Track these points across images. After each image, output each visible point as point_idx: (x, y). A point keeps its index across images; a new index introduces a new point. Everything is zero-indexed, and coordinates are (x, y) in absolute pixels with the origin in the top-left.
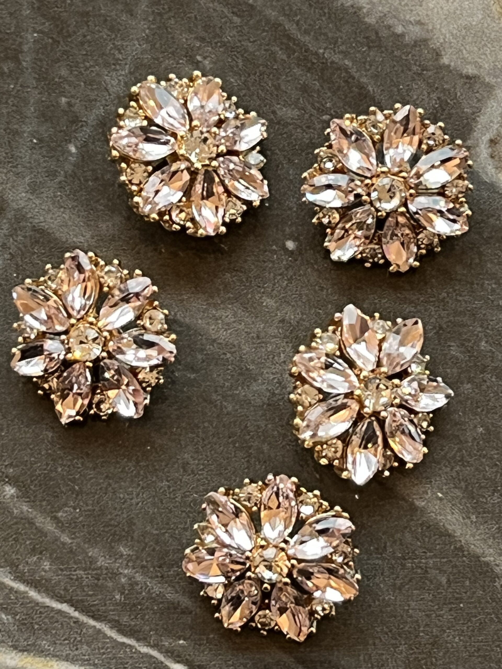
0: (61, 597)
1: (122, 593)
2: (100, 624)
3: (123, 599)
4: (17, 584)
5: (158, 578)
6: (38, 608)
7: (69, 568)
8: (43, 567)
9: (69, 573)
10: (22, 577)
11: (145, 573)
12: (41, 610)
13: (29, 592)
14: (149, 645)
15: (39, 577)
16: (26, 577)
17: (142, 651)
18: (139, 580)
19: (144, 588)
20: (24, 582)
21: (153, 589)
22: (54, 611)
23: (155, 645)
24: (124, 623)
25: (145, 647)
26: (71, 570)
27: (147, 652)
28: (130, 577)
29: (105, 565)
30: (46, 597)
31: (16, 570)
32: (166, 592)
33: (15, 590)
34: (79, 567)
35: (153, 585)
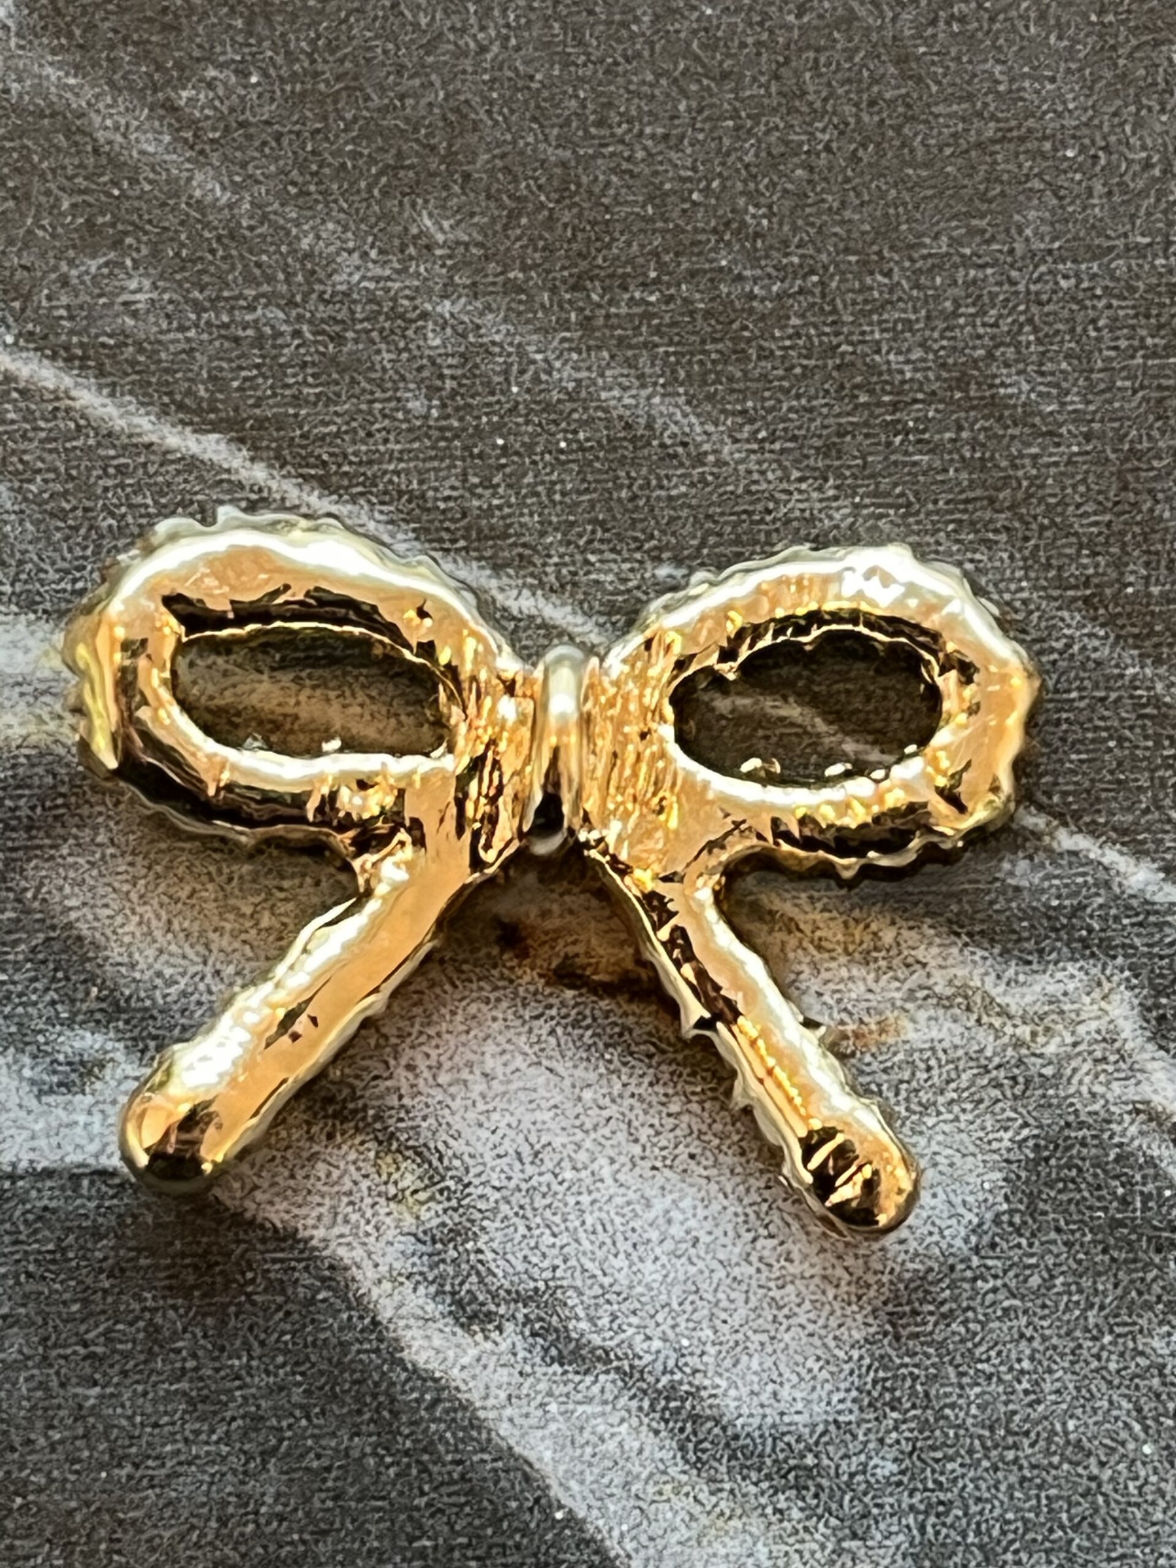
0: (199, 411)
1: (433, 391)
2: (349, 507)
3: (435, 413)
4: (27, 361)
5: (568, 330)
6: (112, 452)
7: (227, 299)
8: (125, 297)
9: (225, 319)
10: (45, 337)
11: (519, 314)
12: (122, 461)
13: (73, 393)
14: (541, 584)
15: (110, 336)
16: (64, 337)
17: (514, 606)
18: (497, 338)
19: (515, 368)
20: (54, 357)
21: (549, 373)
22: (173, 462)
23: (562, 586)
24: (442, 505)
25: (526, 592)
26: (233, 308)
27: (534, 612)
28: (460, 329)
29: (364, 284)
30: (142, 411)
31: (23, 310)
32: (600, 381)
33: (22, 385)
34: (263, 295)
35: (552, 357)
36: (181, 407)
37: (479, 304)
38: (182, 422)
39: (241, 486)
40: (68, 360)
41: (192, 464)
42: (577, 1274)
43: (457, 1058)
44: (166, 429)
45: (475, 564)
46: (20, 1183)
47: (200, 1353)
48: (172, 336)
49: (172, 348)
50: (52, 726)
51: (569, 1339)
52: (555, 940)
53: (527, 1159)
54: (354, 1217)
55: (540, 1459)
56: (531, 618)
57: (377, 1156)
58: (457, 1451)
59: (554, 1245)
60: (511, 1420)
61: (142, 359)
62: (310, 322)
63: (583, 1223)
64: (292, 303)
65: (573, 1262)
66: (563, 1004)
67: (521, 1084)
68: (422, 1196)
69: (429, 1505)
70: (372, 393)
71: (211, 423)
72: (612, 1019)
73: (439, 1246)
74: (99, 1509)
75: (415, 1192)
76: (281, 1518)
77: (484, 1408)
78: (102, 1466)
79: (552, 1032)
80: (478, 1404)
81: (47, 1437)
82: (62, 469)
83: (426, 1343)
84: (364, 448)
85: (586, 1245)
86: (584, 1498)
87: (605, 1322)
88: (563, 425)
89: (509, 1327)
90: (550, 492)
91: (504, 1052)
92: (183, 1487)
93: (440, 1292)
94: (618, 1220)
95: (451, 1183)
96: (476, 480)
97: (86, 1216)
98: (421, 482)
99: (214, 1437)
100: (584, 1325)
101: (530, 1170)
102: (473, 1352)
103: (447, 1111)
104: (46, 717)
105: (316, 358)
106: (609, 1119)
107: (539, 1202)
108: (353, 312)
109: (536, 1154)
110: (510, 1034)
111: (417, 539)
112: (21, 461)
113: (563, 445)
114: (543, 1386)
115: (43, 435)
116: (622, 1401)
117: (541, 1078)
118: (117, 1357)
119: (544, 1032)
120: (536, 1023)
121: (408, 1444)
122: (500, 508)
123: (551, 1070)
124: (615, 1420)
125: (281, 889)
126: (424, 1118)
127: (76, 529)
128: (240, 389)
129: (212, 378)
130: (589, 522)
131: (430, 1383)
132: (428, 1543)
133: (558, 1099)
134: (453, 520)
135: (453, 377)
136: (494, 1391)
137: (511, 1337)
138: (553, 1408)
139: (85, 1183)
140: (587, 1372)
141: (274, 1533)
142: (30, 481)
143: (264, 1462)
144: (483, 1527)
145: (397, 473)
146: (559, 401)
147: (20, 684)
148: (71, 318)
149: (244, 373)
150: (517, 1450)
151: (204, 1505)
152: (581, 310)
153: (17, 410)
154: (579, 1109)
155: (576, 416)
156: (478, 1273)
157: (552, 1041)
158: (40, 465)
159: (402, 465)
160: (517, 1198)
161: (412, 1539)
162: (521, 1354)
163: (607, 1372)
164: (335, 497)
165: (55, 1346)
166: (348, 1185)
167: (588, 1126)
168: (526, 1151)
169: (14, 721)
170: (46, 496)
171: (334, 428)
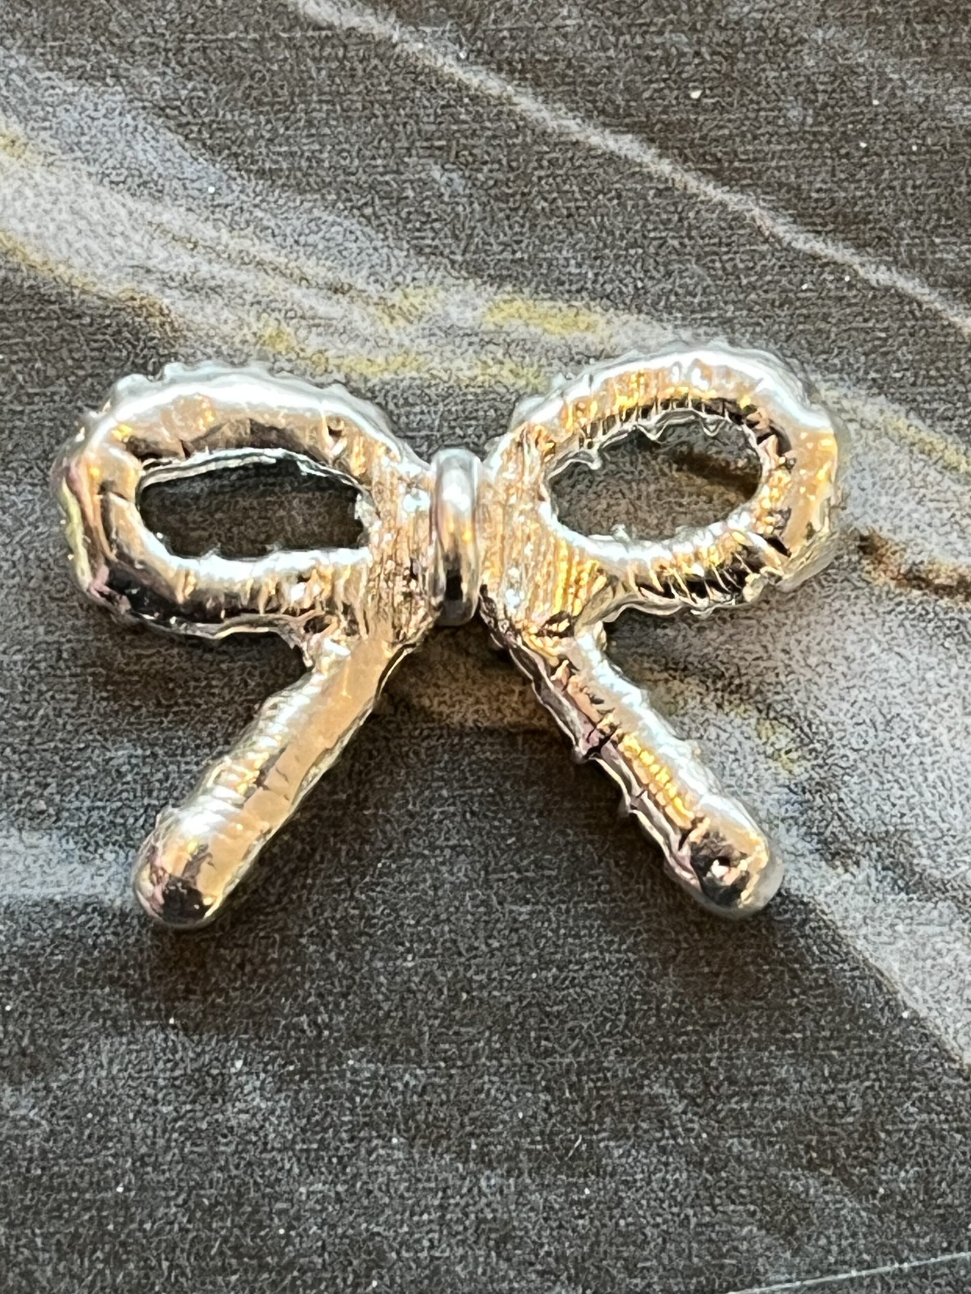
0: (616, 115)
1: (808, 103)
2: (739, 196)
3: (810, 120)
4: (476, 73)
5: (920, 55)
6: (545, 148)
7: (641, 25)
8: (558, 21)
9: (639, 40)
10: (491, 54)
11: (880, 41)
12: (554, 155)
13: (515, 100)
14: (896, 262)
15: (546, 53)
16: (507, 54)
17: (873, 279)
18: (861, 60)
19: (876, 85)
20: (500, 70)
21: (904, 89)
22: (594, 157)
23: (912, 262)
24: (814, 195)
25: (883, 268)
26: (646, 32)
27: (890, 283)
28: (831, 52)
29: (754, 15)
30: (570, 115)
31: (474, 31)
32: (945, 97)
33: (472, 92)
34: (672, 22)
35: (904, 76)
36: (603, 112)
37: (845, 33)
38: (605, 125)
39: (651, 178)
40: (512, 72)
41: (611, 159)
42: (921, 820)
43: (824, 644)
44: (590, 130)
45: (841, 245)
46: (466, 740)
47: (613, 879)
48: (594, 54)
49: (595, 65)
50: (495, 370)
51: (914, 873)
52: (904, 550)
53: (881, 727)
54: (739, 772)
55: (890, 969)
56: (887, 289)
57: (758, 722)
58: (822, 961)
59: (901, 797)
60: (865, 937)
61: (571, 72)
62: (708, 45)
63: (926, 779)
64: (694, 29)
65: (917, 811)
66: (910, 602)
67: (874, 666)
68: (794, 755)
69: (799, 1004)
70: (758, 103)
71: (627, 125)
72: (951, 615)
73: (808, 796)
74: (530, 1004)
75: (787, 752)
76: (679, 1013)
77: (844, 928)
78: (534, 970)
79: (901, 625)
80: (840, 924)
81: (488, 945)
82: (504, 162)
83: (797, 874)
84: (750, 148)
85: (928, 797)
86: (925, 1001)
87: (942, 859)
88: (915, 132)
89: (865, 862)
90: (903, 188)
91: (861, 640)
92: (597, 987)
93: (809, 834)
94: (954, 777)
95: (818, 746)
96: (843, 176)
97: (520, 767)
98: (798, 177)
99: (624, 947)
100: (926, 862)
101: (881, 735)
102: (835, 882)
103: (815, 688)
104: (491, 362)
105: (714, 74)
106: (947, 696)
107: (890, 761)
108: (744, 39)
109: (888, 722)
110: (867, 626)
111: (795, 222)
112: (471, 154)
113: (915, 148)
114: (892, 910)
115: (489, 133)
116: (958, 923)
117: (892, 662)
118: (545, 881)
119: (895, 625)
120: (888, 617)
121: (782, 955)
122: (862, 198)
123: (898, 654)
124: (950, 938)
125: (681, 505)
126: (796, 692)
127: (516, 210)
128: (651, 98)
129: (627, 89)
130: (936, 211)
131: (801, 907)
132: (798, 1036)
133: (906, 677)
134: (823, 208)
135: (825, 91)
136: (852, 914)
137: (866, 870)
138: (900, 928)
139: (520, 739)
140: (929, 899)
141: (672, 1026)
142: (479, 170)
143: (665, 968)
144: (844, 1023)
145: (778, 168)
146: (912, 113)
147: (468, 335)
148: (513, 38)
149: (655, 86)
150: (871, 961)
151: (615, 1001)
152: (929, 38)
153: (468, 112)
154: (923, 687)
155: (924, 125)
156: (840, 819)
157: (901, 630)
158: (486, 157)
159: (782, 163)
160: (873, 758)
161: (784, 1031)
162: (875, 884)
163: (945, 900)
164: (727, 188)
165: (495, 871)
166: (734, 745)
167: (930, 701)
168: (879, 719)
169: (464, 365)
170: (491, 182)
171: (726, 132)
